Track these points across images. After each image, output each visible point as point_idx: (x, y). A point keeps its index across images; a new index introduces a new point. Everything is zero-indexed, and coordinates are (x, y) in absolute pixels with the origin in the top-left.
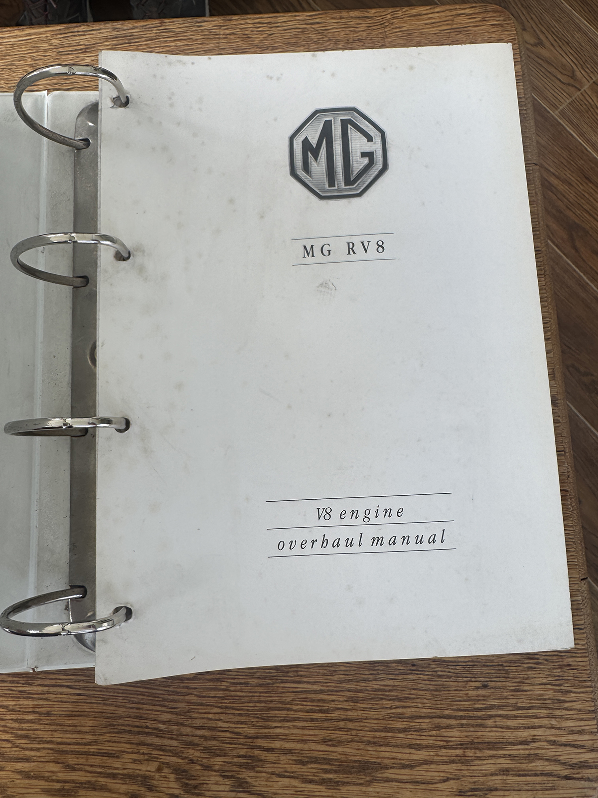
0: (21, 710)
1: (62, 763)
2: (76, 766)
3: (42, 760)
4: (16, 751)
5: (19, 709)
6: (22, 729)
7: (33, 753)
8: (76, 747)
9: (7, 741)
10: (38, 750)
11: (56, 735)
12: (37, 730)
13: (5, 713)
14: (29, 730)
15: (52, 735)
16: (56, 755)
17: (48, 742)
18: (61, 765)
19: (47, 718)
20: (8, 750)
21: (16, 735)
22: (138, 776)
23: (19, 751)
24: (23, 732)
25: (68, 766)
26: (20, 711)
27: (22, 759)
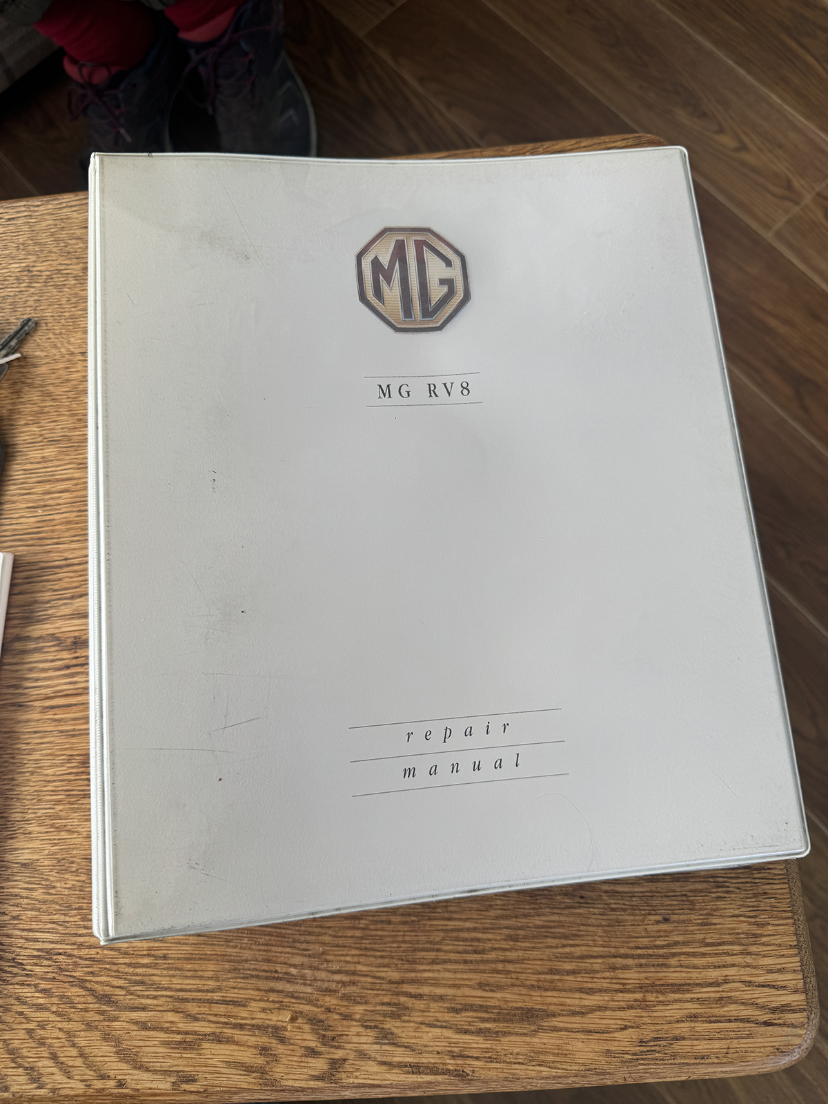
0: (135, 953)
1: (182, 1012)
2: (198, 1016)
3: (160, 1008)
4: (130, 999)
5: (132, 952)
6: (137, 975)
7: (149, 1002)
8: (198, 994)
9: (120, 987)
10: (155, 997)
11: (175, 981)
12: (154, 975)
13: (116, 956)
14: (144, 976)
15: (170, 981)
16: (176, 1004)
17: (166, 989)
18: (181, 1015)
19: (164, 962)
20: (122, 998)
21: (131, 981)
22: (268, 1026)
23: (134, 999)
24: (138, 978)
25: (189, 1015)
26: (133, 954)
27: (137, 1008)
